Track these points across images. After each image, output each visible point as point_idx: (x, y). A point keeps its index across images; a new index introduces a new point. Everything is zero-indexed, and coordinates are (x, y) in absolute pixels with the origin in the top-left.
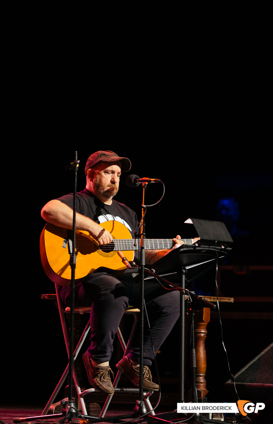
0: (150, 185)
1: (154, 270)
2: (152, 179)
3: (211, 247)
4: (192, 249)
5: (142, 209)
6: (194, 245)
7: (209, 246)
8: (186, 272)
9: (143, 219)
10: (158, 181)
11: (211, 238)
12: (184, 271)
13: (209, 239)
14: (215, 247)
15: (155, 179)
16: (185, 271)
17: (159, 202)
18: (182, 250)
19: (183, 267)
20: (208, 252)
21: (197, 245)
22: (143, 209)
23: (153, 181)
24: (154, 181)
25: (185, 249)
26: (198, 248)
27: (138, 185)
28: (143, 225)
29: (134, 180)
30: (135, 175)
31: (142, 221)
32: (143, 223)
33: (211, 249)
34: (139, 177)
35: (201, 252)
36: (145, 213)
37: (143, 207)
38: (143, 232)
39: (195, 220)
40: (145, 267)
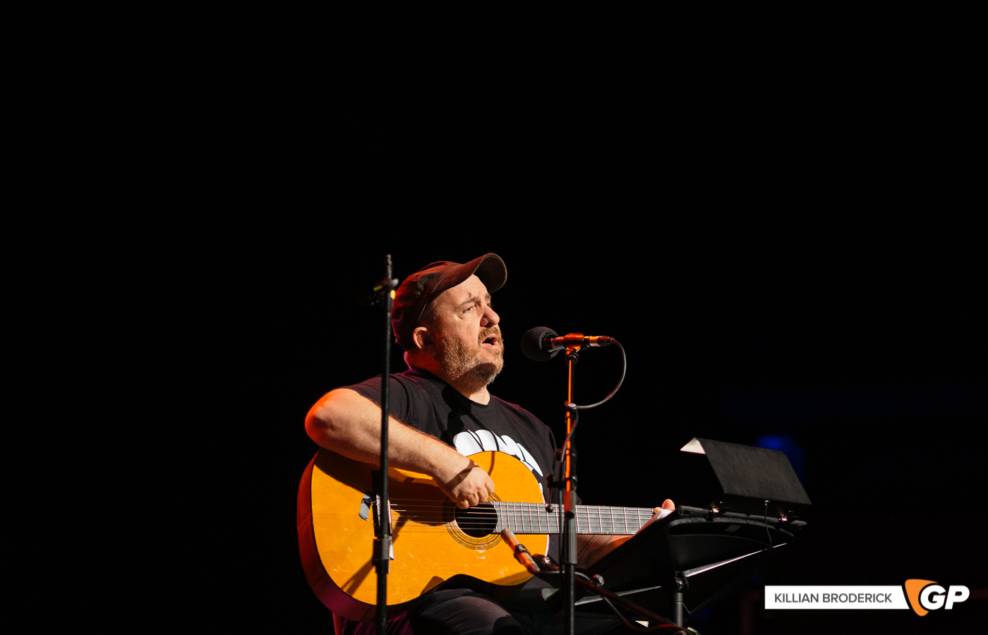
0: (587, 353)
1: (601, 579)
2: (591, 338)
3: (752, 516)
4: (704, 520)
5: (566, 413)
6: (707, 511)
7: (748, 514)
8: (685, 585)
9: (571, 440)
10: (609, 341)
11: (754, 491)
12: (681, 583)
13: (747, 495)
14: (763, 517)
15: (601, 337)
16: (684, 582)
17: (611, 396)
18: (676, 522)
19: (677, 572)
20: (745, 529)
21: (715, 510)
22: (568, 414)
23: (593, 341)
24: (598, 341)
25: (683, 521)
26: (717, 520)
27: (553, 356)
28: (570, 454)
29: (542, 342)
30: (545, 328)
31: (568, 444)
32: (571, 451)
33: (752, 523)
34: (555, 333)
35: (726, 530)
36: (575, 425)
37: (570, 410)
38: (571, 474)
39: (711, 443)
40: (577, 570)
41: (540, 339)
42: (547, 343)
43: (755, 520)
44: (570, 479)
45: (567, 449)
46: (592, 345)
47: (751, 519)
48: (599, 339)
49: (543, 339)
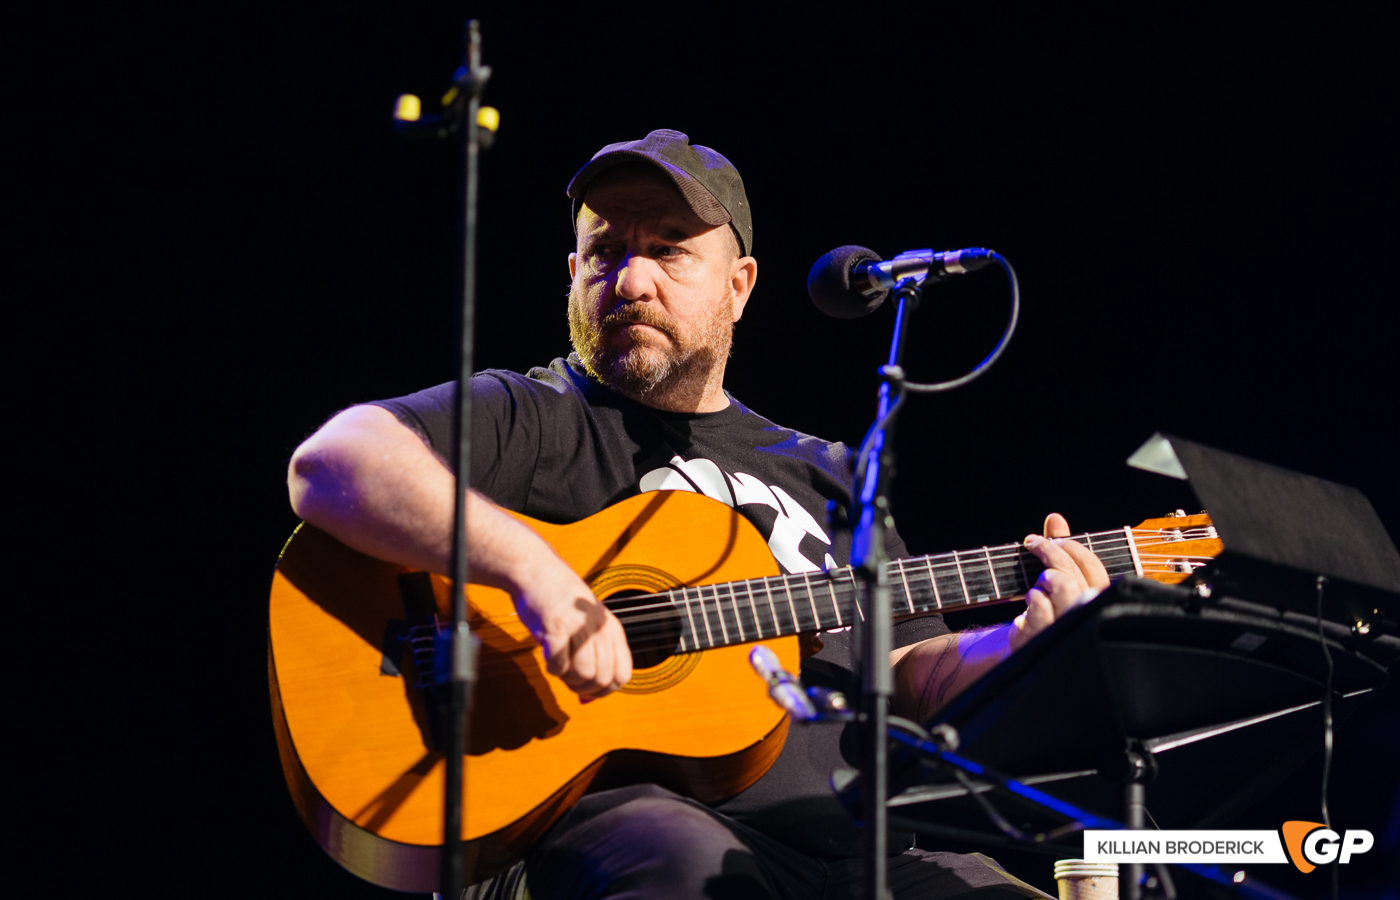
0: (939, 284)
1: (951, 736)
2: (948, 256)
3: (1290, 615)
4: (1178, 611)
5: (878, 387)
6: (1186, 591)
7: (1282, 609)
8: (1148, 770)
9: (884, 432)
10: (983, 257)
11: (1291, 552)
12: (1139, 763)
13: (1275, 558)
14: (1313, 620)
15: (968, 251)
16: (1147, 761)
17: (985, 367)
18: (1115, 611)
19: (1130, 741)
20: (1278, 645)
21: (1204, 591)
22: (884, 389)
23: (952, 262)
24: (963, 260)
25: (1136, 609)
26: (1209, 614)
28: (879, 460)
29: (850, 273)
30: (856, 247)
31: (876, 439)
32: (881, 453)
33: (1290, 629)
34: (878, 258)
35: (1235, 644)
36: (896, 406)
37: (889, 379)
38: (876, 493)
39: (1195, 450)
40: (893, 710)
41: (846, 273)
42: (861, 275)
43: (1297, 622)
44: (872, 503)
45: (873, 449)
46: (950, 270)
47: (1290, 622)
48: (962, 255)
49: (851, 268)
